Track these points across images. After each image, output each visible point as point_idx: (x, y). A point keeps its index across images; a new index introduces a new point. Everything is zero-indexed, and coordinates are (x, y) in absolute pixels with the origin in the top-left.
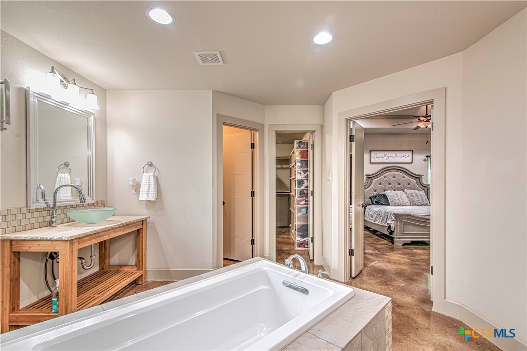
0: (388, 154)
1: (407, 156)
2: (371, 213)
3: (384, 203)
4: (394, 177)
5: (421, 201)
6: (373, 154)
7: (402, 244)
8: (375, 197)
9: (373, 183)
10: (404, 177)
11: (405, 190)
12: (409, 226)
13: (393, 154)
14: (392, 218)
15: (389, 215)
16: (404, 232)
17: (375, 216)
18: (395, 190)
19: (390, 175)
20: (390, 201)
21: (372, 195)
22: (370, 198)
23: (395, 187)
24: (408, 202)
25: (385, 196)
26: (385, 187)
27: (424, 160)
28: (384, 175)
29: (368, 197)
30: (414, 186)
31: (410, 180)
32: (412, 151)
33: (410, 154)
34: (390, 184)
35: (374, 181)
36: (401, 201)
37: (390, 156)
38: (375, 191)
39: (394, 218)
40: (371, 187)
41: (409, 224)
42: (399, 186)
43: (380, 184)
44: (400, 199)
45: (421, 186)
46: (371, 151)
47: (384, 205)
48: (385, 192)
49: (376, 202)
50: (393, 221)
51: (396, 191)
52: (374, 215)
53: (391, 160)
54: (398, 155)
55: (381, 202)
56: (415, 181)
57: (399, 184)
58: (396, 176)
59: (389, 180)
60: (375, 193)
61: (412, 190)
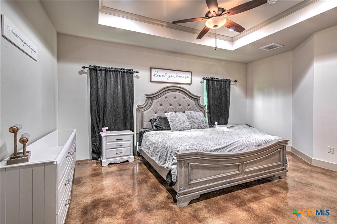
0: (170, 73)
1: (186, 77)
2: (147, 143)
3: (164, 128)
4: (175, 98)
5: (201, 123)
6: (153, 71)
7: (188, 202)
8: (155, 120)
9: (153, 103)
10: (184, 98)
11: (186, 111)
12: (198, 171)
13: (174, 74)
14: (173, 159)
15: (169, 154)
16: (192, 182)
17: (152, 149)
18: (175, 112)
19: (171, 95)
20: (171, 125)
21: (152, 118)
22: (151, 121)
23: (175, 108)
24: (190, 125)
25: (165, 119)
26: (166, 108)
27: (201, 82)
28: (165, 96)
29: (148, 120)
30: (193, 107)
31: (189, 101)
32: (191, 72)
33: (189, 75)
34: (171, 105)
35: (155, 101)
36: (183, 124)
37: (171, 76)
38: (156, 113)
39: (176, 161)
40: (151, 108)
41: (198, 167)
42: (180, 107)
43: (161, 105)
44: (182, 122)
45: (199, 107)
46: (151, 68)
47: (165, 130)
48: (166, 114)
49: (156, 126)
50: (174, 164)
51: (177, 113)
52: (151, 147)
53: (172, 80)
54: (178, 76)
55: (162, 127)
56: (194, 101)
57: (180, 105)
58: (176, 97)
59: (170, 100)
60: (156, 115)
61: (192, 112)
